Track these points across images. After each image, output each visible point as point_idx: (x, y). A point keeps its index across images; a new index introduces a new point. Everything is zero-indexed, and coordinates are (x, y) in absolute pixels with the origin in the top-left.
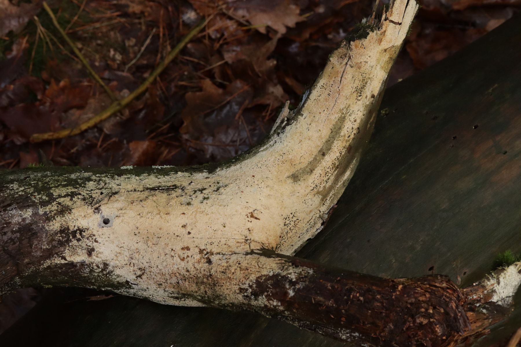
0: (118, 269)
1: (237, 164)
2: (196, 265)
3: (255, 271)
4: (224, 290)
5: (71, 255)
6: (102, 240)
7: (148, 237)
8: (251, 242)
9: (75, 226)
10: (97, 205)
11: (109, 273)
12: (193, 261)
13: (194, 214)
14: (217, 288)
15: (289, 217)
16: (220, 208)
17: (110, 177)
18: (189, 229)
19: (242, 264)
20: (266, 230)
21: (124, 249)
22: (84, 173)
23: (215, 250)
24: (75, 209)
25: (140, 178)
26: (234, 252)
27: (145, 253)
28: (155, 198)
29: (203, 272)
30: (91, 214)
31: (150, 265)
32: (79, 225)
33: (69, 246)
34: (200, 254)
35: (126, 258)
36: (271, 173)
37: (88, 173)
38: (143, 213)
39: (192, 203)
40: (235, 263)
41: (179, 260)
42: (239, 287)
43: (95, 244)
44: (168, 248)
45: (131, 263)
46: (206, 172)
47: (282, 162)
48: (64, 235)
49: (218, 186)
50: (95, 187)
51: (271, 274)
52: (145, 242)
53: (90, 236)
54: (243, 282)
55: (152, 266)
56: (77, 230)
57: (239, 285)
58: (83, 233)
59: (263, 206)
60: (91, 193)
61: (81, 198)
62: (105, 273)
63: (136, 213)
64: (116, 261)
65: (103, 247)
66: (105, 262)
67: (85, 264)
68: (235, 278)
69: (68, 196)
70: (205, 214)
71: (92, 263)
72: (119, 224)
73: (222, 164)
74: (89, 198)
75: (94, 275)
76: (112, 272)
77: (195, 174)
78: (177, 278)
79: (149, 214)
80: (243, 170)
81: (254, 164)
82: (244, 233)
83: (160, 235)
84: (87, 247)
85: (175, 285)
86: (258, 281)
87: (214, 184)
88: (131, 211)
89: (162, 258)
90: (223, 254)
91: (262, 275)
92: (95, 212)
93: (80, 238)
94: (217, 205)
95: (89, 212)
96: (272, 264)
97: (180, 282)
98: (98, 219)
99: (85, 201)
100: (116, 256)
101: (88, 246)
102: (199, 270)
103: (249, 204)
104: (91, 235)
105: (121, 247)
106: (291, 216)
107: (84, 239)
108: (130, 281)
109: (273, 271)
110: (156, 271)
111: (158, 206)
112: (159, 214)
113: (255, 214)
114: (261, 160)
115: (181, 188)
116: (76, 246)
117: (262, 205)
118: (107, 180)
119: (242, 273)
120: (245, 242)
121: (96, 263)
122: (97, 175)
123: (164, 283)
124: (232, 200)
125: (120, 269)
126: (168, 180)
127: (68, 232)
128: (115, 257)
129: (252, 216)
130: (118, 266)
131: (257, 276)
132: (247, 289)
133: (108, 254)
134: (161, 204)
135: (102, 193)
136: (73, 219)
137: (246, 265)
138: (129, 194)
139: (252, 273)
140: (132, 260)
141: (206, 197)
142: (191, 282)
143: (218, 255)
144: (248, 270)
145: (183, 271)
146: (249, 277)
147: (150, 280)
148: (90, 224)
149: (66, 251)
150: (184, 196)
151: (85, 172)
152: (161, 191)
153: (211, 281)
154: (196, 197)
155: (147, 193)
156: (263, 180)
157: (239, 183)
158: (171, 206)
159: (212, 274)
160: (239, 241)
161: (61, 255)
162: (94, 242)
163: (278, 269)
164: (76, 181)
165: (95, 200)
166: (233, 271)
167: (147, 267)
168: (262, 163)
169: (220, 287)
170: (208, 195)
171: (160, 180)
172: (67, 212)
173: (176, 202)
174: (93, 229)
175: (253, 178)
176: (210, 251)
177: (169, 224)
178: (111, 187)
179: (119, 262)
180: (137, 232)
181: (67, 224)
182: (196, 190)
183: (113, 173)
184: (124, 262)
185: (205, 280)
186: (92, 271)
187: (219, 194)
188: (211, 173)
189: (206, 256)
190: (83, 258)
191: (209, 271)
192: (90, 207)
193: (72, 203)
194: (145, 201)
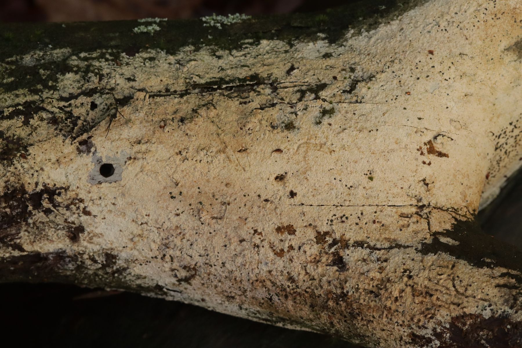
0: (138, 265)
1: (392, 20)
2: (310, 268)
3: (449, 302)
4: (374, 329)
5: (32, 240)
6: (101, 209)
7: (201, 203)
8: (430, 212)
9: (37, 184)
10: (85, 136)
11: (118, 271)
12: (303, 258)
13: (302, 150)
14: (359, 323)
15: (505, 132)
16: (361, 135)
17: (110, 58)
18: (291, 184)
19: (416, 279)
20: (461, 177)
21: (149, 228)
22: (52, 49)
23: (352, 236)
24: (36, 147)
25: (177, 58)
26: (395, 240)
27: (196, 237)
28: (213, 113)
29: (326, 287)
30: (72, 156)
31: (207, 262)
32: (47, 181)
33: (28, 224)
34: (317, 243)
35: (154, 246)
36: (471, 44)
37: (62, 50)
38: (188, 149)
39: (296, 125)
40: (399, 274)
41: (271, 255)
42: (410, 331)
43: (84, 218)
44: (245, 228)
45: (164, 255)
46: (323, 39)
47: (493, 16)
48: (15, 204)
49: (352, 77)
50: (79, 88)
51: (487, 314)
52: (196, 213)
53: (72, 203)
54: (421, 324)
55: (212, 264)
56: (42, 192)
57: (409, 326)
58: (56, 197)
59: (454, 124)
60: (70, 105)
61: (48, 118)
62: (109, 270)
63: (171, 151)
64: (132, 249)
65: (103, 224)
66: (109, 252)
67: (65, 255)
68: (401, 310)
69: (18, 116)
70: (327, 150)
71: (79, 254)
72: (136, 175)
73: (358, 17)
74: (66, 119)
75: (87, 273)
76: (125, 269)
77: (299, 46)
78: (269, 289)
79: (202, 153)
80: (405, 36)
81: (431, 20)
82: (414, 192)
83: (228, 199)
84: (66, 224)
85: (262, 301)
86: (458, 327)
87: (344, 72)
88: (160, 146)
89: (232, 247)
90: (369, 247)
91: (464, 313)
92: (80, 151)
93: (49, 209)
94: (352, 129)
95: (66, 151)
96: (487, 288)
97: (275, 298)
98: (89, 165)
99: (58, 124)
100: (132, 240)
101: (69, 222)
102: (317, 281)
103: (425, 124)
104: (74, 199)
105: (142, 224)
106: (511, 128)
107: (60, 209)
108: (163, 285)
109: (492, 307)
110: (221, 273)
111: (220, 131)
112: (224, 152)
113: (438, 146)
114: (446, 10)
115: (271, 82)
116: (43, 223)
117: (451, 120)
118: (105, 67)
119: (417, 301)
120: (417, 213)
121: (89, 254)
122: (82, 55)
123: (240, 295)
124: (386, 115)
125: (141, 265)
126: (240, 61)
127: (22, 197)
128: (129, 242)
129: (431, 151)
130: (137, 260)
131: (453, 315)
132: (429, 338)
133: (115, 238)
134: (228, 126)
135: (94, 106)
136: (32, 168)
137: (426, 282)
138: (156, 103)
139: (440, 306)
140: (167, 250)
141: (328, 108)
142: (298, 302)
143: (360, 248)
144: (431, 295)
145: (281, 278)
146: (434, 314)
147: (208, 287)
148: (71, 178)
149: (22, 234)
150: (278, 107)
151: (54, 48)
152: (226, 93)
153: (346, 308)
154: (305, 109)
155: (193, 100)
156: (452, 60)
157: (400, 70)
158: (250, 132)
159: (348, 292)
160: (405, 211)
161: (12, 243)
162: (81, 214)
163: (503, 304)
164: (33, 71)
165: (80, 122)
166: (396, 294)
167: (200, 263)
168: (448, 17)
169: (365, 323)
170: (331, 103)
171: (221, 62)
172: (18, 155)
173: (260, 121)
174: (78, 187)
175: (430, 56)
176: (341, 237)
177: (248, 175)
178: (113, 86)
179: (140, 253)
180: (175, 192)
181: (19, 180)
182: (304, 88)
183: (116, 47)
184: (150, 253)
185: (331, 303)
186: (81, 267)
187: (357, 102)
188: (334, 42)
189: (333, 250)
190: (61, 246)
191: (340, 284)
192: (68, 141)
193: (28, 130)
194: (191, 122)
